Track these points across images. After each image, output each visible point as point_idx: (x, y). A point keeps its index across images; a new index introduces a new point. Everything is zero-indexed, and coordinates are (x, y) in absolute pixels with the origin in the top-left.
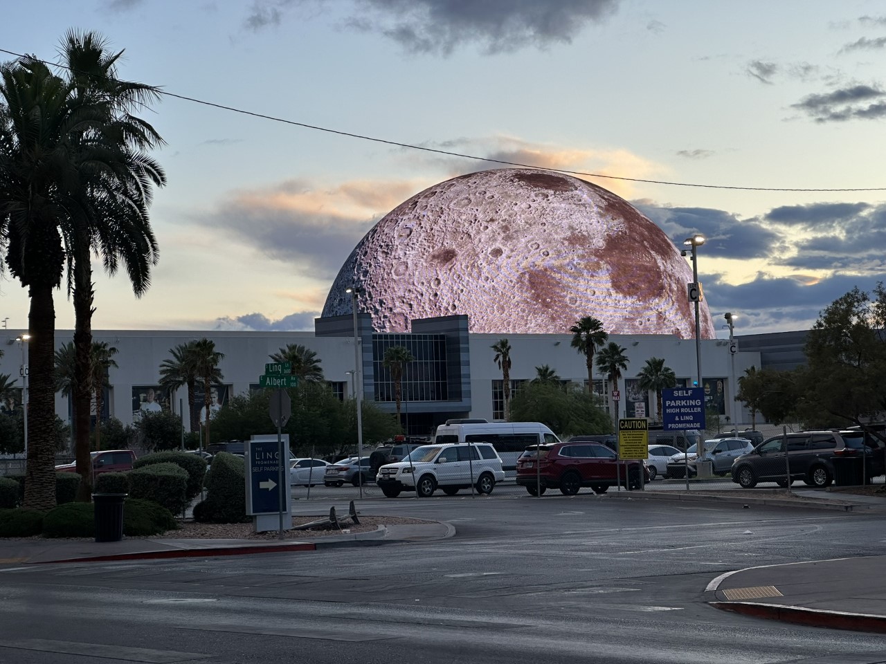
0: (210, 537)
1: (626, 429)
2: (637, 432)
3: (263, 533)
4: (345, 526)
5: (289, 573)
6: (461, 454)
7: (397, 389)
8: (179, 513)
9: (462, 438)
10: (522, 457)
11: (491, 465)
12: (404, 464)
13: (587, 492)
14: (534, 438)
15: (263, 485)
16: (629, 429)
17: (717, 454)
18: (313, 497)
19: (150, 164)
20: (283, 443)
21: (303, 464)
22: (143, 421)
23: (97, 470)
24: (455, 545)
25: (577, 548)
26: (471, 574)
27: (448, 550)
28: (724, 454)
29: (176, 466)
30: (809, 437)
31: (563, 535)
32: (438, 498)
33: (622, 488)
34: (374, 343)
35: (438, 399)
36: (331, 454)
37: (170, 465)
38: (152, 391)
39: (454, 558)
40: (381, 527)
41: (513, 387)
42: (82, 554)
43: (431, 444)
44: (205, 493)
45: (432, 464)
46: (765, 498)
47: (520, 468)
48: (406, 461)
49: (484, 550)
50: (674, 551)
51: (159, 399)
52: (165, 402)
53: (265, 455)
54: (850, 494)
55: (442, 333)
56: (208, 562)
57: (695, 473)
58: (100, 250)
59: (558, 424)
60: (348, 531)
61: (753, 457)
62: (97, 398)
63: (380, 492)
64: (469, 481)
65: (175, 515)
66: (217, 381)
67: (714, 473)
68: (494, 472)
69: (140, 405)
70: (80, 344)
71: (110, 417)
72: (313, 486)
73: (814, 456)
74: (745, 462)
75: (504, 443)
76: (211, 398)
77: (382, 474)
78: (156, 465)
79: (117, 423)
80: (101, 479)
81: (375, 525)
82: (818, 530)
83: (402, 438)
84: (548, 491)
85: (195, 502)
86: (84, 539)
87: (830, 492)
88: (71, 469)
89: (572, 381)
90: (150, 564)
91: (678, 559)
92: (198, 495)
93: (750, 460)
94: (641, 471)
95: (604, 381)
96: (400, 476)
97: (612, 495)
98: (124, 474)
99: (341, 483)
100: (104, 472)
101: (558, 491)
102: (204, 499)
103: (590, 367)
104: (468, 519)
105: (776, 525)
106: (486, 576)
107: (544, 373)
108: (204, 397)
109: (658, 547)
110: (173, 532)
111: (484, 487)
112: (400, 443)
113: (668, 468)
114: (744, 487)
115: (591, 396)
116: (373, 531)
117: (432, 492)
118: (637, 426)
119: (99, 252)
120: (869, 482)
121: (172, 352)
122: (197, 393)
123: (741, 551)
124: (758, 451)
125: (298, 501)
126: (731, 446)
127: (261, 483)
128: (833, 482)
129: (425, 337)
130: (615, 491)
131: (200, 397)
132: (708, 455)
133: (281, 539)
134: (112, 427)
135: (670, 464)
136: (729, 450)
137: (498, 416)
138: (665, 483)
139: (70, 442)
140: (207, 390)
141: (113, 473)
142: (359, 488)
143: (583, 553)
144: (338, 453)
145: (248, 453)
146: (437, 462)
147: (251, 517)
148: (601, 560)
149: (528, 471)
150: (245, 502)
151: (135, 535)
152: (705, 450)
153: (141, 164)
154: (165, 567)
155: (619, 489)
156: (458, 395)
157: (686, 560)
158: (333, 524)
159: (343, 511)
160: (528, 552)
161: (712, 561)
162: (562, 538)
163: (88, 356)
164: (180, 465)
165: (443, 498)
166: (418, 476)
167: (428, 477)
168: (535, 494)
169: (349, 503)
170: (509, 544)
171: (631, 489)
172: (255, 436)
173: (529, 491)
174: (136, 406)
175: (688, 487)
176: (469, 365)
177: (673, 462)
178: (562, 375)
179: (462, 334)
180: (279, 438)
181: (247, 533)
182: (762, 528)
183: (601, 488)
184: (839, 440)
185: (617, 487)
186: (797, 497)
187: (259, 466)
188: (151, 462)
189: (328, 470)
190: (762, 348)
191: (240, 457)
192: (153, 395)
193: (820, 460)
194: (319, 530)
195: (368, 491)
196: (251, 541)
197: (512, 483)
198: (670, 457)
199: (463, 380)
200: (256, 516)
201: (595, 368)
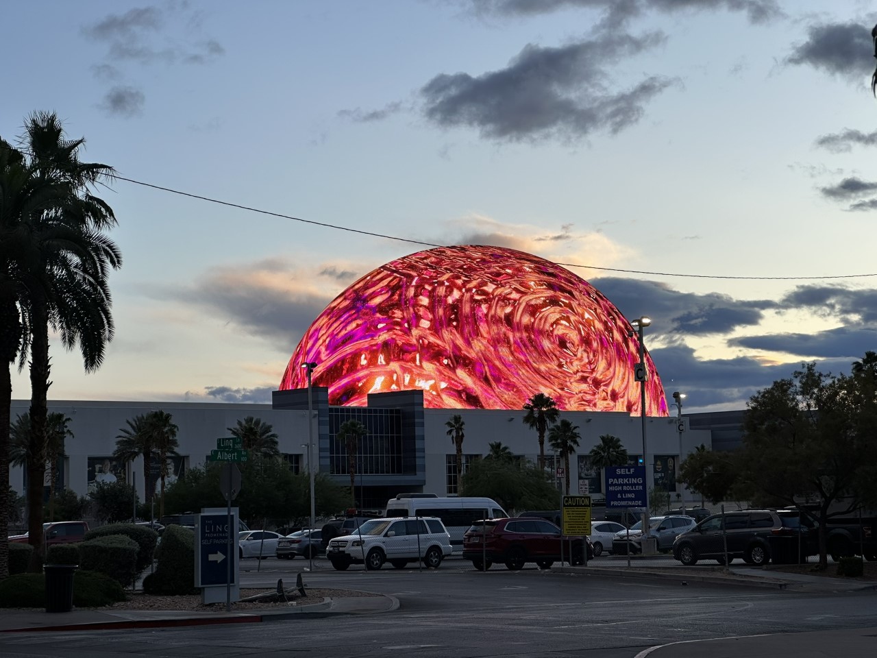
0: (159, 608)
1: (570, 506)
2: (581, 509)
3: (211, 605)
4: (291, 598)
5: (233, 644)
6: (411, 528)
7: (351, 462)
8: (129, 585)
9: (412, 512)
10: (469, 532)
11: (439, 539)
12: (353, 537)
13: (531, 567)
14: (482, 513)
15: (212, 557)
16: (573, 506)
17: (662, 531)
18: (263, 569)
19: (108, 246)
20: (232, 516)
21: (255, 536)
22: (98, 492)
23: (49, 541)
24: (397, 618)
25: (515, 622)
26: (409, 646)
27: (390, 622)
28: (668, 532)
29: (127, 538)
30: (748, 516)
31: (503, 609)
32: (386, 571)
33: (566, 564)
34: (331, 416)
35: (393, 472)
36: (285, 526)
37: (121, 537)
38: (108, 462)
39: (394, 630)
40: (327, 600)
41: (467, 462)
42: (32, 623)
43: (382, 517)
44: (155, 565)
45: (381, 538)
46: (703, 575)
47: (466, 542)
48: (356, 534)
49: (425, 623)
50: (607, 626)
51: (114, 470)
52: (120, 473)
53: (215, 528)
54: (785, 572)
55: (398, 408)
56: (155, 633)
57: (640, 550)
58: (58, 325)
59: (508, 499)
60: (294, 603)
61: (693, 535)
62: (52, 469)
63: (329, 565)
64: (417, 555)
65: (125, 586)
66: (173, 452)
67: (658, 549)
68: (442, 546)
69: (95, 476)
70: (35, 417)
71: (65, 488)
72: (264, 558)
73: (751, 535)
74: (686, 539)
75: (452, 517)
76: (167, 469)
77: (332, 546)
78: (107, 537)
79: (71, 493)
80: (52, 550)
81: (321, 598)
82: (749, 606)
83: (353, 512)
84: (494, 566)
85: (146, 574)
86: (35, 609)
87: (765, 570)
88: (23, 540)
89: (526, 456)
90: (98, 634)
91: (610, 634)
92: (147, 567)
93: (691, 538)
94: (585, 547)
95: (555, 457)
96: (349, 549)
97: (556, 570)
98: (75, 545)
99: (293, 555)
100: (56, 543)
101: (503, 566)
102: (154, 571)
103: (542, 443)
104: (412, 593)
105: (711, 602)
106: (423, 648)
107: (496, 447)
108: (159, 468)
109: (593, 622)
110: (122, 603)
111: (432, 561)
112: (352, 517)
113: (614, 544)
114: (685, 564)
115: (543, 472)
116: (319, 604)
117: (381, 565)
118: (581, 503)
119: (57, 328)
120: (804, 561)
121: (128, 422)
122: (152, 465)
123: (672, 626)
124: (698, 529)
125: (248, 573)
126: (675, 523)
127: (210, 555)
128: (770, 561)
129: (381, 411)
130: (558, 566)
131: (157, 468)
132: (653, 532)
133: (229, 610)
134: (67, 498)
135: (615, 540)
136: (673, 527)
137: (452, 490)
138: (610, 559)
139: (24, 513)
140: (163, 461)
141: (65, 545)
142: (309, 561)
143: (519, 627)
144: (292, 524)
145: (198, 526)
146: (386, 535)
147: (200, 589)
148: (535, 633)
149: (474, 545)
150: (193, 574)
151: (85, 607)
152: (650, 527)
153: (100, 244)
154: (113, 638)
155: (563, 564)
156: (412, 469)
157: (617, 635)
158: (280, 596)
159: (290, 582)
160: (467, 625)
161: (642, 636)
162: (501, 612)
163: (43, 429)
164: (131, 537)
165: (391, 572)
166: (367, 549)
167: (377, 550)
168: (481, 569)
169: (296, 575)
170: (449, 617)
171: (574, 564)
172: (206, 509)
173: (476, 565)
174: (91, 477)
175: (629, 563)
176: (424, 439)
177: (618, 538)
178: (515, 451)
179: (417, 409)
180: (229, 512)
181: (195, 605)
182: (695, 605)
183: (545, 564)
184: (776, 519)
185: (561, 563)
186: (734, 574)
187: (208, 538)
188: (102, 534)
189: (280, 542)
190: (713, 426)
191: (189, 529)
192: (108, 465)
193: (758, 538)
194: (266, 602)
195: (317, 563)
196: (200, 613)
197: (459, 557)
198: (616, 534)
199: (418, 454)
200: (204, 588)
201: (547, 445)
